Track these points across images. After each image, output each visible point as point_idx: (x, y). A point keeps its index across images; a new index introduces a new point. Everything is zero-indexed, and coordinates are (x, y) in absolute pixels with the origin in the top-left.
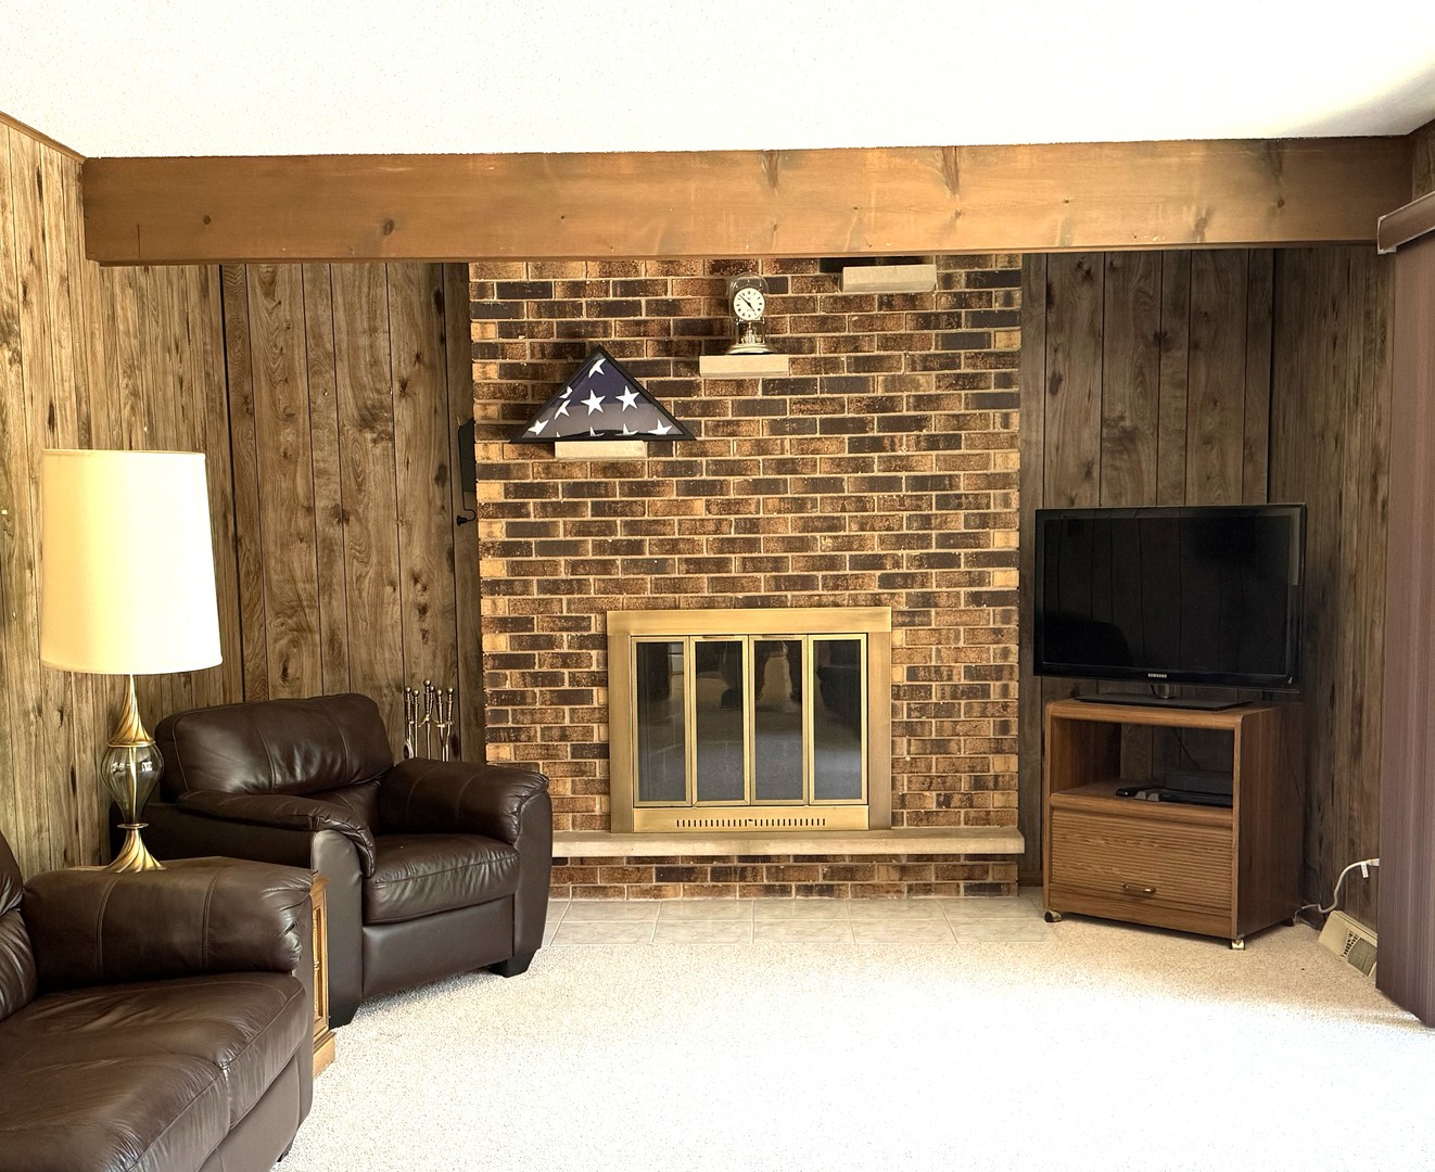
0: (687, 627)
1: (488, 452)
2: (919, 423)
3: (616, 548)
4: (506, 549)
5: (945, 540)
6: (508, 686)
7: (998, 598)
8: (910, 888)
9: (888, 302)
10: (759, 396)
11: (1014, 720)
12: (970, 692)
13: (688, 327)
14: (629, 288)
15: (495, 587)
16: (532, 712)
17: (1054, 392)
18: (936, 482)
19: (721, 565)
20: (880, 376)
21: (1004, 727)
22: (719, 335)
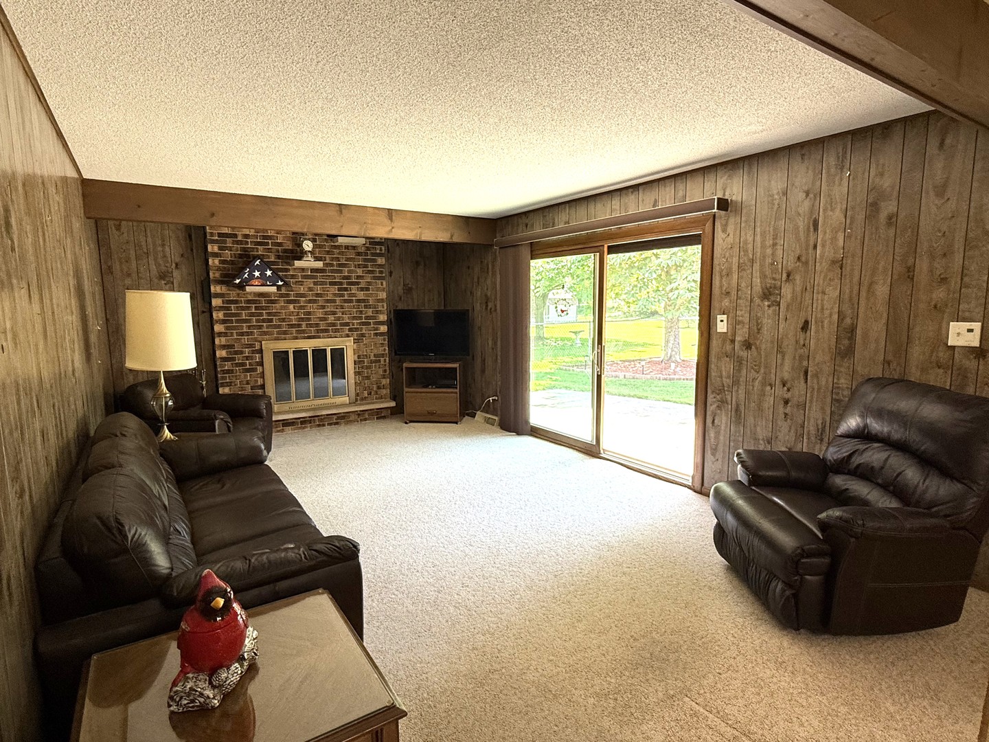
0: (290, 346)
1: (215, 289)
2: (358, 283)
3: (264, 321)
4: (224, 322)
5: (367, 318)
6: (226, 368)
7: (382, 334)
8: (361, 420)
9: (347, 247)
10: (309, 273)
11: (388, 369)
12: (376, 362)
13: (285, 251)
14: (265, 237)
15: (220, 334)
16: (236, 376)
17: (391, 276)
18: (364, 301)
19: (299, 326)
20: (346, 269)
21: (385, 371)
22: (300, 255)
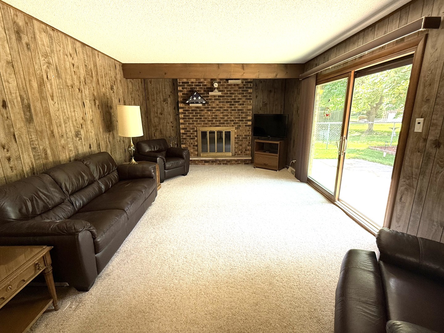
0: (208, 129)
1: (181, 105)
2: (239, 102)
3: (198, 118)
4: (183, 119)
5: (242, 118)
6: (184, 137)
7: (249, 126)
8: (237, 164)
9: (235, 85)
10: (217, 98)
11: (251, 142)
12: (245, 138)
13: (207, 88)
14: (199, 83)
15: (182, 124)
16: (187, 141)
17: (256, 98)
18: (241, 110)
19: (212, 121)
20: (234, 95)
21: (249, 143)
22: (212, 89)
